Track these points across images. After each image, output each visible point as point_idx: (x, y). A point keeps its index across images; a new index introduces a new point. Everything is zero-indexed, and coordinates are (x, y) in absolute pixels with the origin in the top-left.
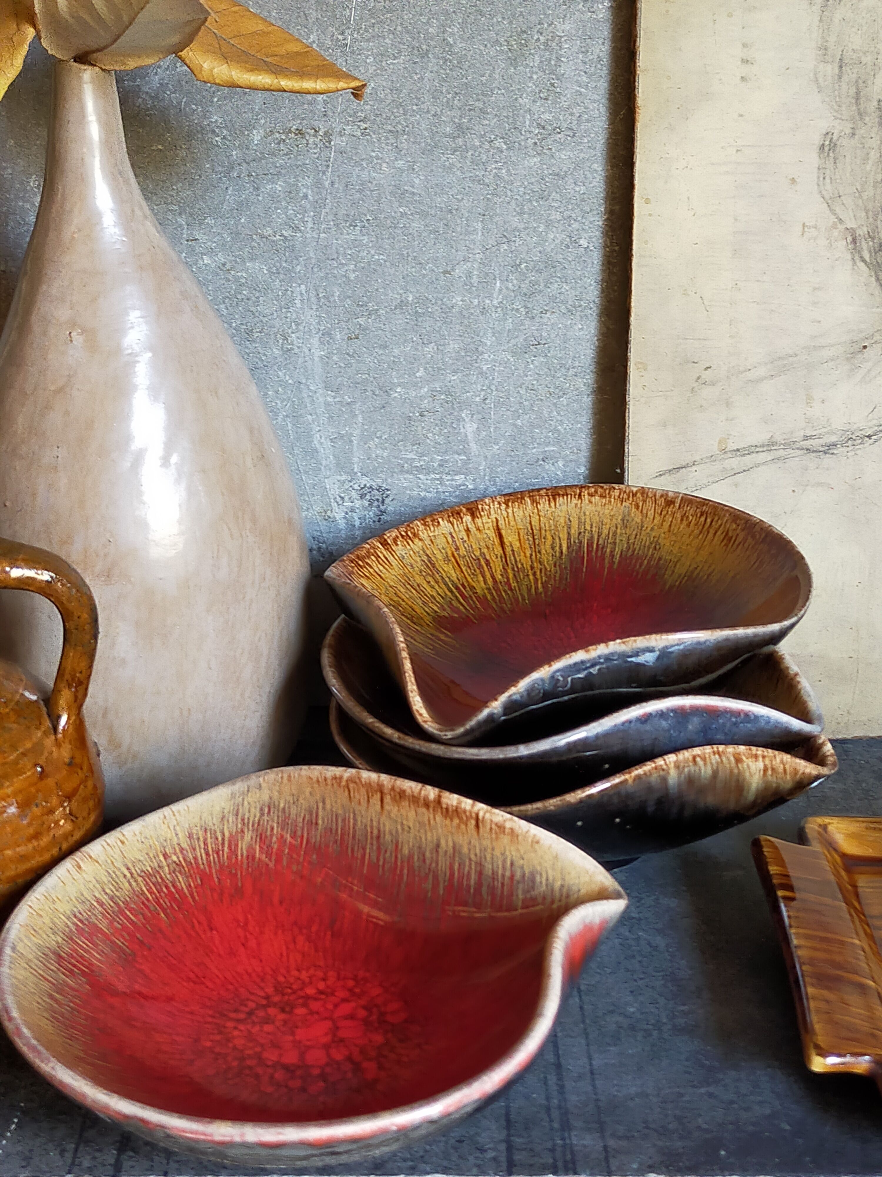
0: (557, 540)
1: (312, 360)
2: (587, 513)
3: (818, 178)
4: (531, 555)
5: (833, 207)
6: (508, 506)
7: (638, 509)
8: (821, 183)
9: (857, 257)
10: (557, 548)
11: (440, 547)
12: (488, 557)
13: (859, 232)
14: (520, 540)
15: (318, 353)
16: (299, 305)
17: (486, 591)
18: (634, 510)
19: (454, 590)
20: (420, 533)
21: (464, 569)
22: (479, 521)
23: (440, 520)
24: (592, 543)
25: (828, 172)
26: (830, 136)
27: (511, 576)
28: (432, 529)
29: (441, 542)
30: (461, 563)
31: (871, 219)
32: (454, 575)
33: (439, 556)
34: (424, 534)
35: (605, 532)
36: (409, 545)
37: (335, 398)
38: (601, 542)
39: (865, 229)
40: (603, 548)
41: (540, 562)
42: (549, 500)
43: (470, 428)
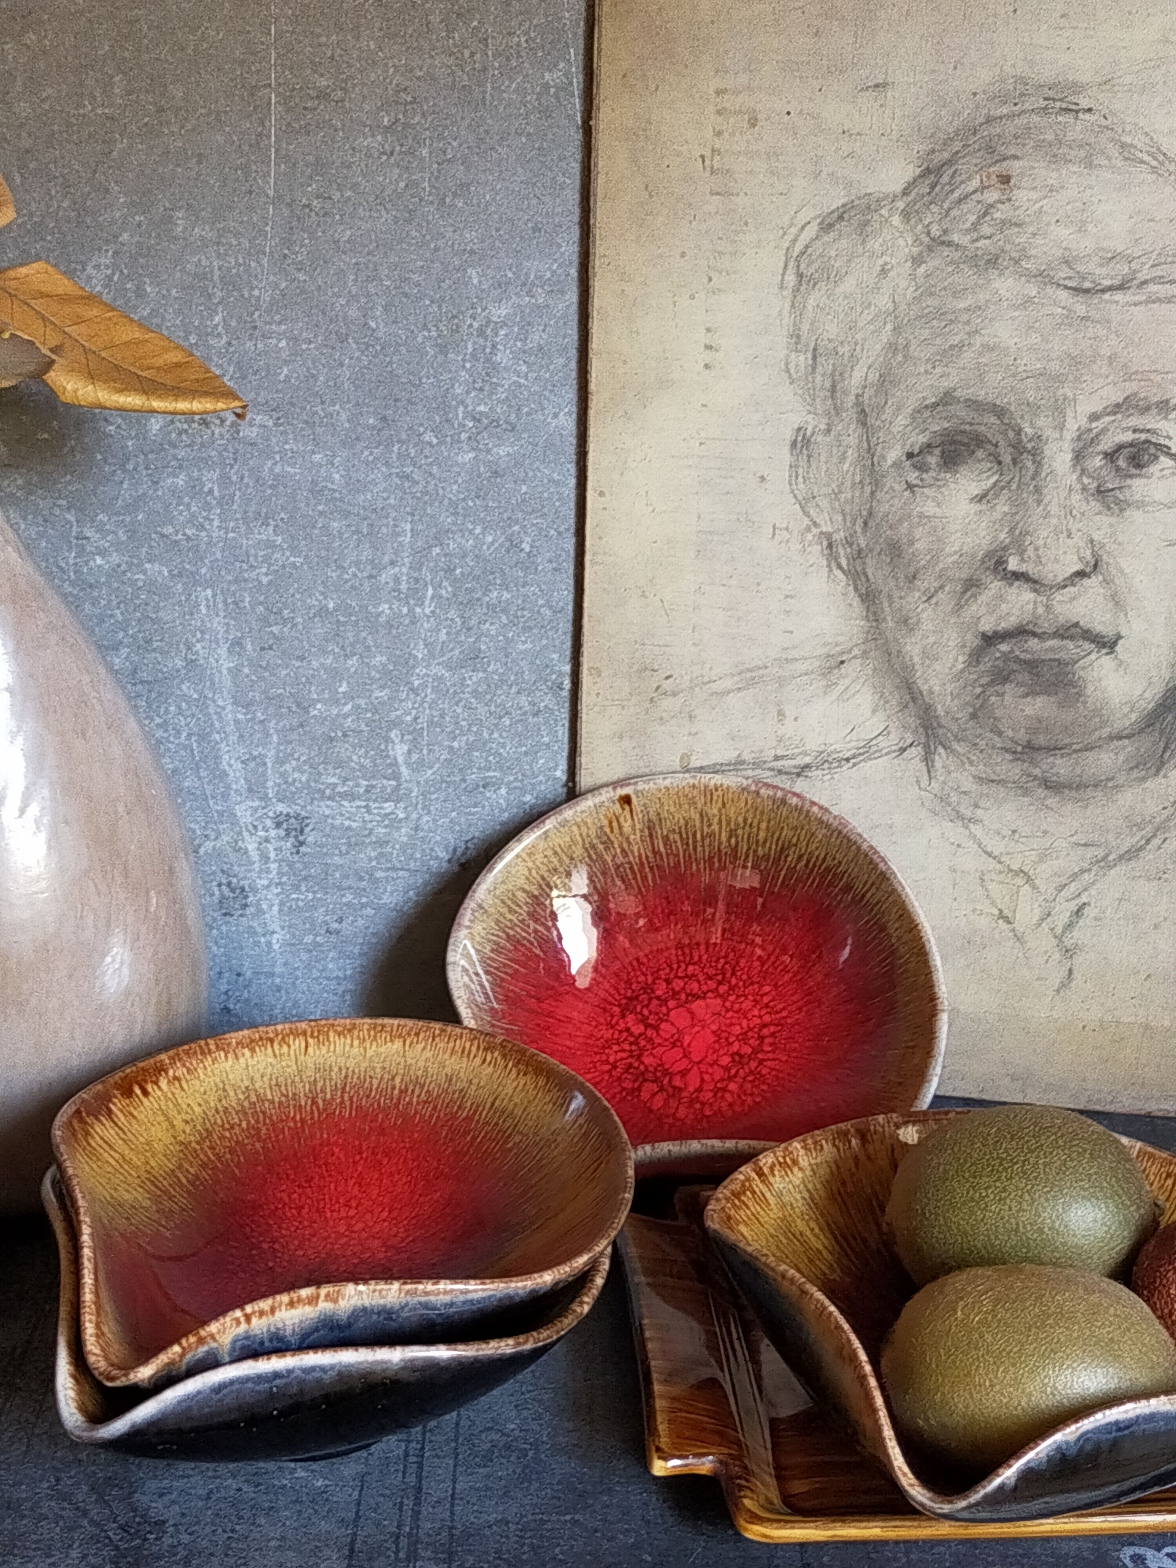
1: (220, 672)
3: (790, 476)
5: (807, 509)
8: (793, 482)
9: (833, 565)
13: (836, 537)
15: (226, 664)
16: (204, 611)
25: (800, 471)
26: (802, 433)
31: (848, 524)
37: (245, 714)
39: (842, 534)
43: (400, 750)
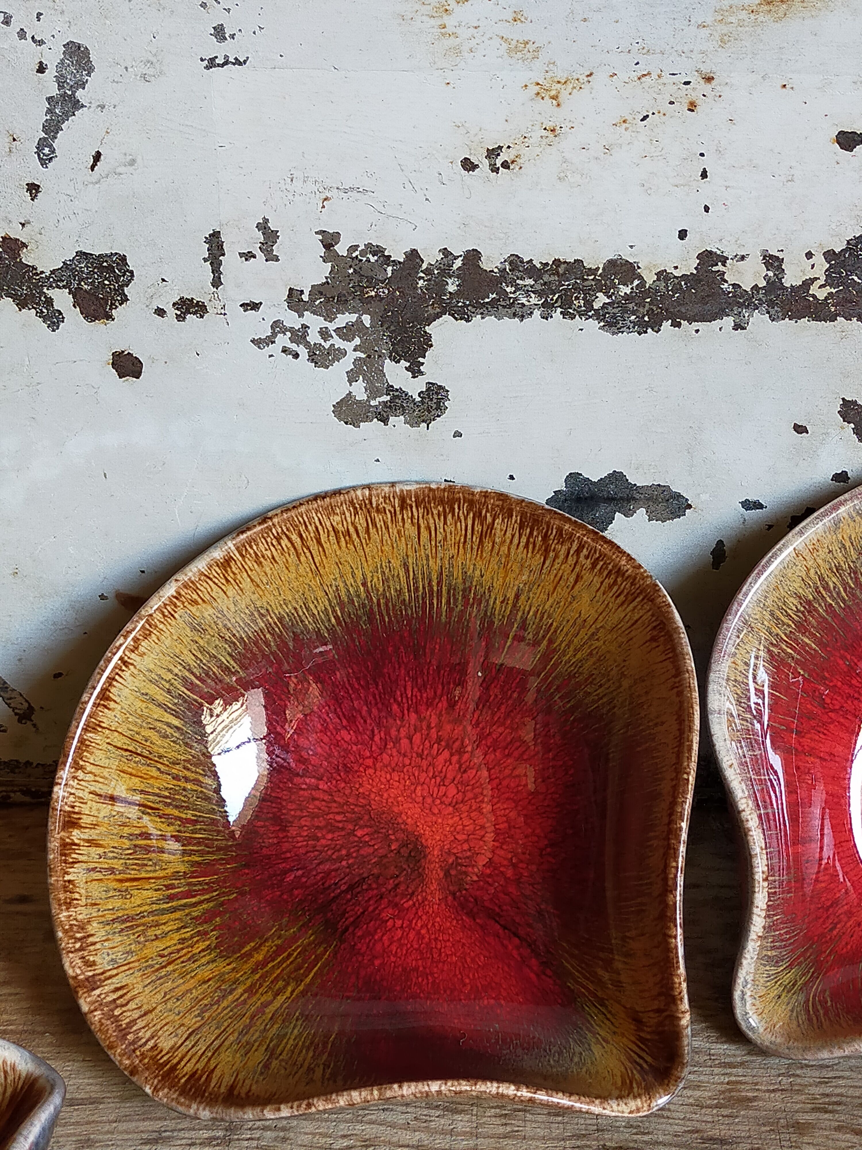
0: (159, 724)
2: (152, 666)
4: (159, 769)
6: (82, 768)
7: (196, 602)
10: (169, 731)
11: (104, 895)
12: (137, 832)
14: (131, 774)
17: (186, 859)
18: (194, 609)
19: (174, 904)
20: (80, 917)
21: (144, 875)
22: (85, 820)
23: (67, 878)
24: (192, 683)
27: (176, 813)
28: (77, 896)
29: (97, 891)
30: (133, 874)
32: (149, 893)
33: (117, 903)
34: (81, 913)
35: (190, 659)
36: (94, 944)
38: (197, 672)
40: (207, 675)
41: (174, 763)
42: (105, 707)
